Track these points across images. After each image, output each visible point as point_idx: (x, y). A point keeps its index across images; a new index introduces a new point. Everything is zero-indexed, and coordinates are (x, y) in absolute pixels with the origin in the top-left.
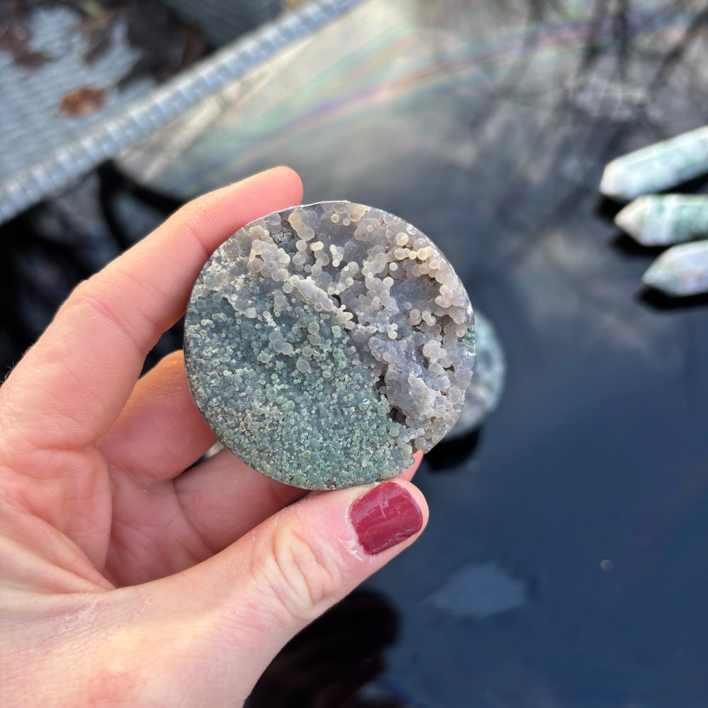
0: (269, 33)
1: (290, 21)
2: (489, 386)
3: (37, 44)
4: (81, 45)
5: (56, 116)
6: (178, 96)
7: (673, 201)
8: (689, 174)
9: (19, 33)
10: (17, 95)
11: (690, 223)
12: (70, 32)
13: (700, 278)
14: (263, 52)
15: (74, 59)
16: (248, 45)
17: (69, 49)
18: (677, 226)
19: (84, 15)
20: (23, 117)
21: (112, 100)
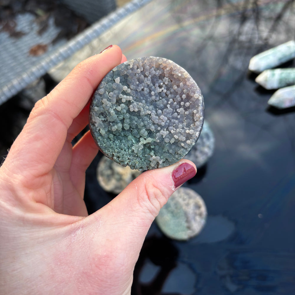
0: (113, 16)
1: (121, 11)
2: (209, 147)
3: (19, 28)
4: (36, 27)
5: (28, 57)
6: (78, 43)
7: (278, 71)
8: (284, 60)
9: (11, 25)
10: (12, 49)
11: (286, 79)
12: (31, 23)
13: (291, 101)
14: (111, 23)
15: (34, 33)
16: (105, 21)
17: (32, 29)
18: (280, 81)
19: (37, 15)
20: (14, 58)
21: (50, 49)
